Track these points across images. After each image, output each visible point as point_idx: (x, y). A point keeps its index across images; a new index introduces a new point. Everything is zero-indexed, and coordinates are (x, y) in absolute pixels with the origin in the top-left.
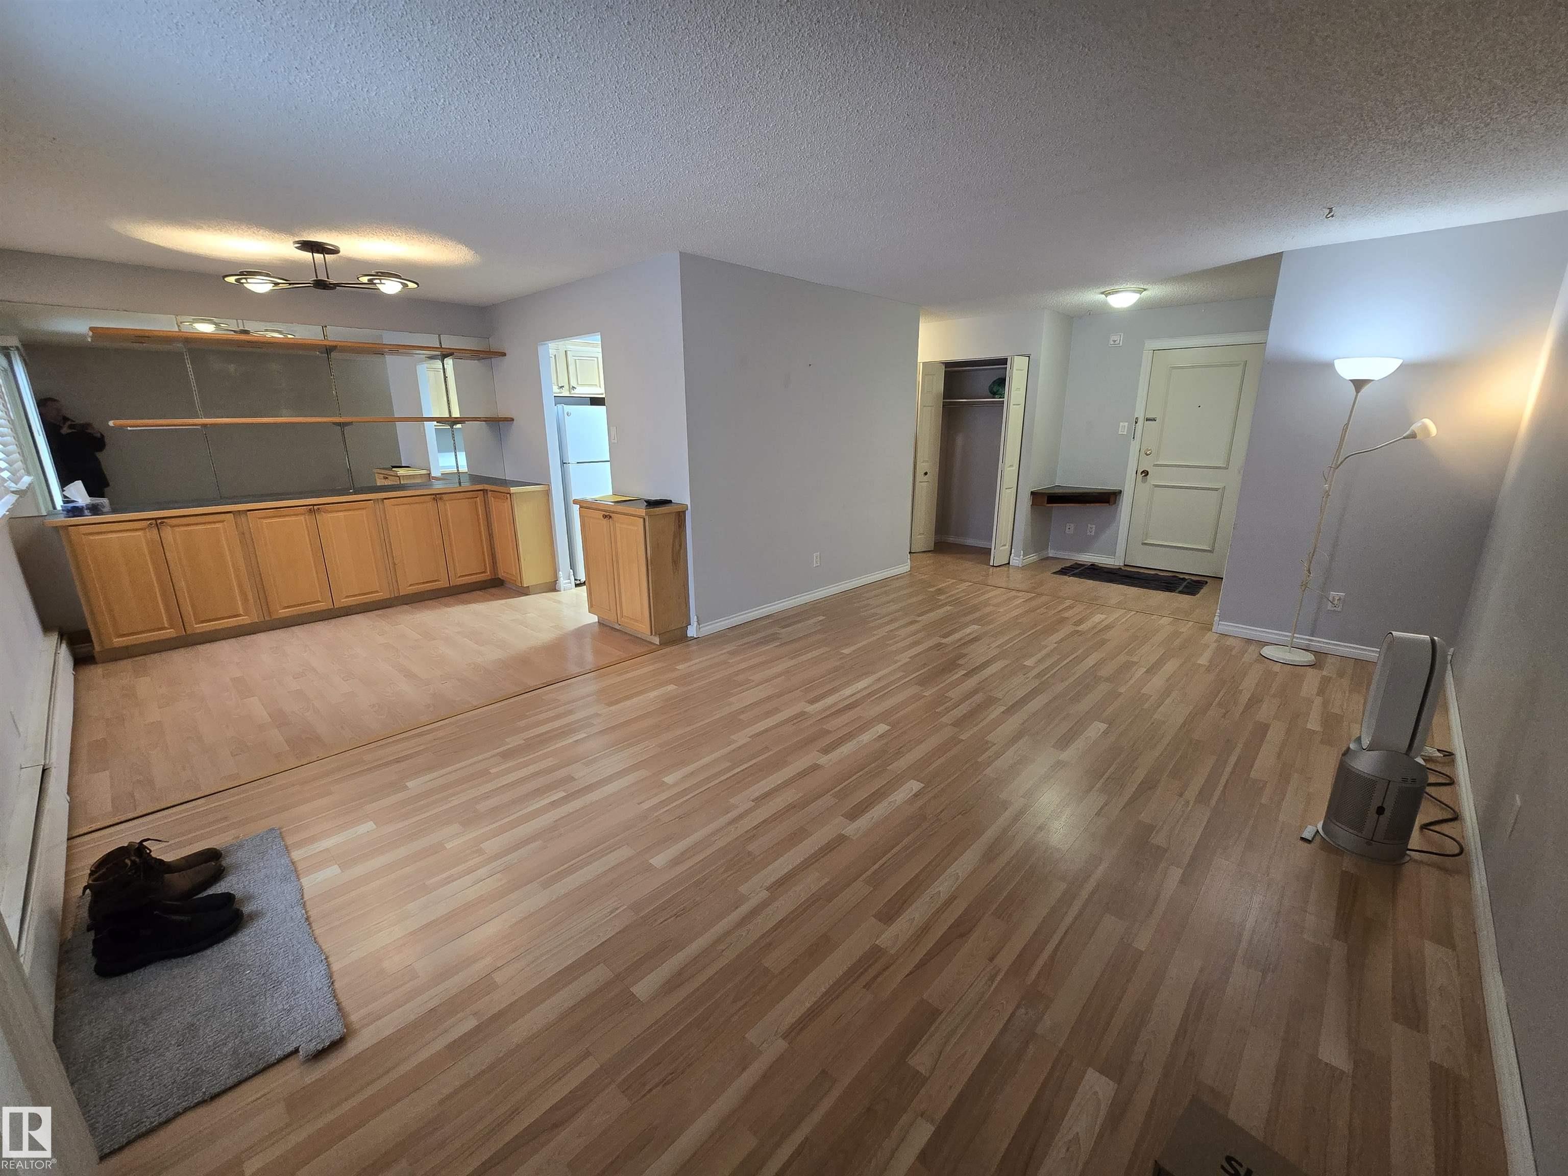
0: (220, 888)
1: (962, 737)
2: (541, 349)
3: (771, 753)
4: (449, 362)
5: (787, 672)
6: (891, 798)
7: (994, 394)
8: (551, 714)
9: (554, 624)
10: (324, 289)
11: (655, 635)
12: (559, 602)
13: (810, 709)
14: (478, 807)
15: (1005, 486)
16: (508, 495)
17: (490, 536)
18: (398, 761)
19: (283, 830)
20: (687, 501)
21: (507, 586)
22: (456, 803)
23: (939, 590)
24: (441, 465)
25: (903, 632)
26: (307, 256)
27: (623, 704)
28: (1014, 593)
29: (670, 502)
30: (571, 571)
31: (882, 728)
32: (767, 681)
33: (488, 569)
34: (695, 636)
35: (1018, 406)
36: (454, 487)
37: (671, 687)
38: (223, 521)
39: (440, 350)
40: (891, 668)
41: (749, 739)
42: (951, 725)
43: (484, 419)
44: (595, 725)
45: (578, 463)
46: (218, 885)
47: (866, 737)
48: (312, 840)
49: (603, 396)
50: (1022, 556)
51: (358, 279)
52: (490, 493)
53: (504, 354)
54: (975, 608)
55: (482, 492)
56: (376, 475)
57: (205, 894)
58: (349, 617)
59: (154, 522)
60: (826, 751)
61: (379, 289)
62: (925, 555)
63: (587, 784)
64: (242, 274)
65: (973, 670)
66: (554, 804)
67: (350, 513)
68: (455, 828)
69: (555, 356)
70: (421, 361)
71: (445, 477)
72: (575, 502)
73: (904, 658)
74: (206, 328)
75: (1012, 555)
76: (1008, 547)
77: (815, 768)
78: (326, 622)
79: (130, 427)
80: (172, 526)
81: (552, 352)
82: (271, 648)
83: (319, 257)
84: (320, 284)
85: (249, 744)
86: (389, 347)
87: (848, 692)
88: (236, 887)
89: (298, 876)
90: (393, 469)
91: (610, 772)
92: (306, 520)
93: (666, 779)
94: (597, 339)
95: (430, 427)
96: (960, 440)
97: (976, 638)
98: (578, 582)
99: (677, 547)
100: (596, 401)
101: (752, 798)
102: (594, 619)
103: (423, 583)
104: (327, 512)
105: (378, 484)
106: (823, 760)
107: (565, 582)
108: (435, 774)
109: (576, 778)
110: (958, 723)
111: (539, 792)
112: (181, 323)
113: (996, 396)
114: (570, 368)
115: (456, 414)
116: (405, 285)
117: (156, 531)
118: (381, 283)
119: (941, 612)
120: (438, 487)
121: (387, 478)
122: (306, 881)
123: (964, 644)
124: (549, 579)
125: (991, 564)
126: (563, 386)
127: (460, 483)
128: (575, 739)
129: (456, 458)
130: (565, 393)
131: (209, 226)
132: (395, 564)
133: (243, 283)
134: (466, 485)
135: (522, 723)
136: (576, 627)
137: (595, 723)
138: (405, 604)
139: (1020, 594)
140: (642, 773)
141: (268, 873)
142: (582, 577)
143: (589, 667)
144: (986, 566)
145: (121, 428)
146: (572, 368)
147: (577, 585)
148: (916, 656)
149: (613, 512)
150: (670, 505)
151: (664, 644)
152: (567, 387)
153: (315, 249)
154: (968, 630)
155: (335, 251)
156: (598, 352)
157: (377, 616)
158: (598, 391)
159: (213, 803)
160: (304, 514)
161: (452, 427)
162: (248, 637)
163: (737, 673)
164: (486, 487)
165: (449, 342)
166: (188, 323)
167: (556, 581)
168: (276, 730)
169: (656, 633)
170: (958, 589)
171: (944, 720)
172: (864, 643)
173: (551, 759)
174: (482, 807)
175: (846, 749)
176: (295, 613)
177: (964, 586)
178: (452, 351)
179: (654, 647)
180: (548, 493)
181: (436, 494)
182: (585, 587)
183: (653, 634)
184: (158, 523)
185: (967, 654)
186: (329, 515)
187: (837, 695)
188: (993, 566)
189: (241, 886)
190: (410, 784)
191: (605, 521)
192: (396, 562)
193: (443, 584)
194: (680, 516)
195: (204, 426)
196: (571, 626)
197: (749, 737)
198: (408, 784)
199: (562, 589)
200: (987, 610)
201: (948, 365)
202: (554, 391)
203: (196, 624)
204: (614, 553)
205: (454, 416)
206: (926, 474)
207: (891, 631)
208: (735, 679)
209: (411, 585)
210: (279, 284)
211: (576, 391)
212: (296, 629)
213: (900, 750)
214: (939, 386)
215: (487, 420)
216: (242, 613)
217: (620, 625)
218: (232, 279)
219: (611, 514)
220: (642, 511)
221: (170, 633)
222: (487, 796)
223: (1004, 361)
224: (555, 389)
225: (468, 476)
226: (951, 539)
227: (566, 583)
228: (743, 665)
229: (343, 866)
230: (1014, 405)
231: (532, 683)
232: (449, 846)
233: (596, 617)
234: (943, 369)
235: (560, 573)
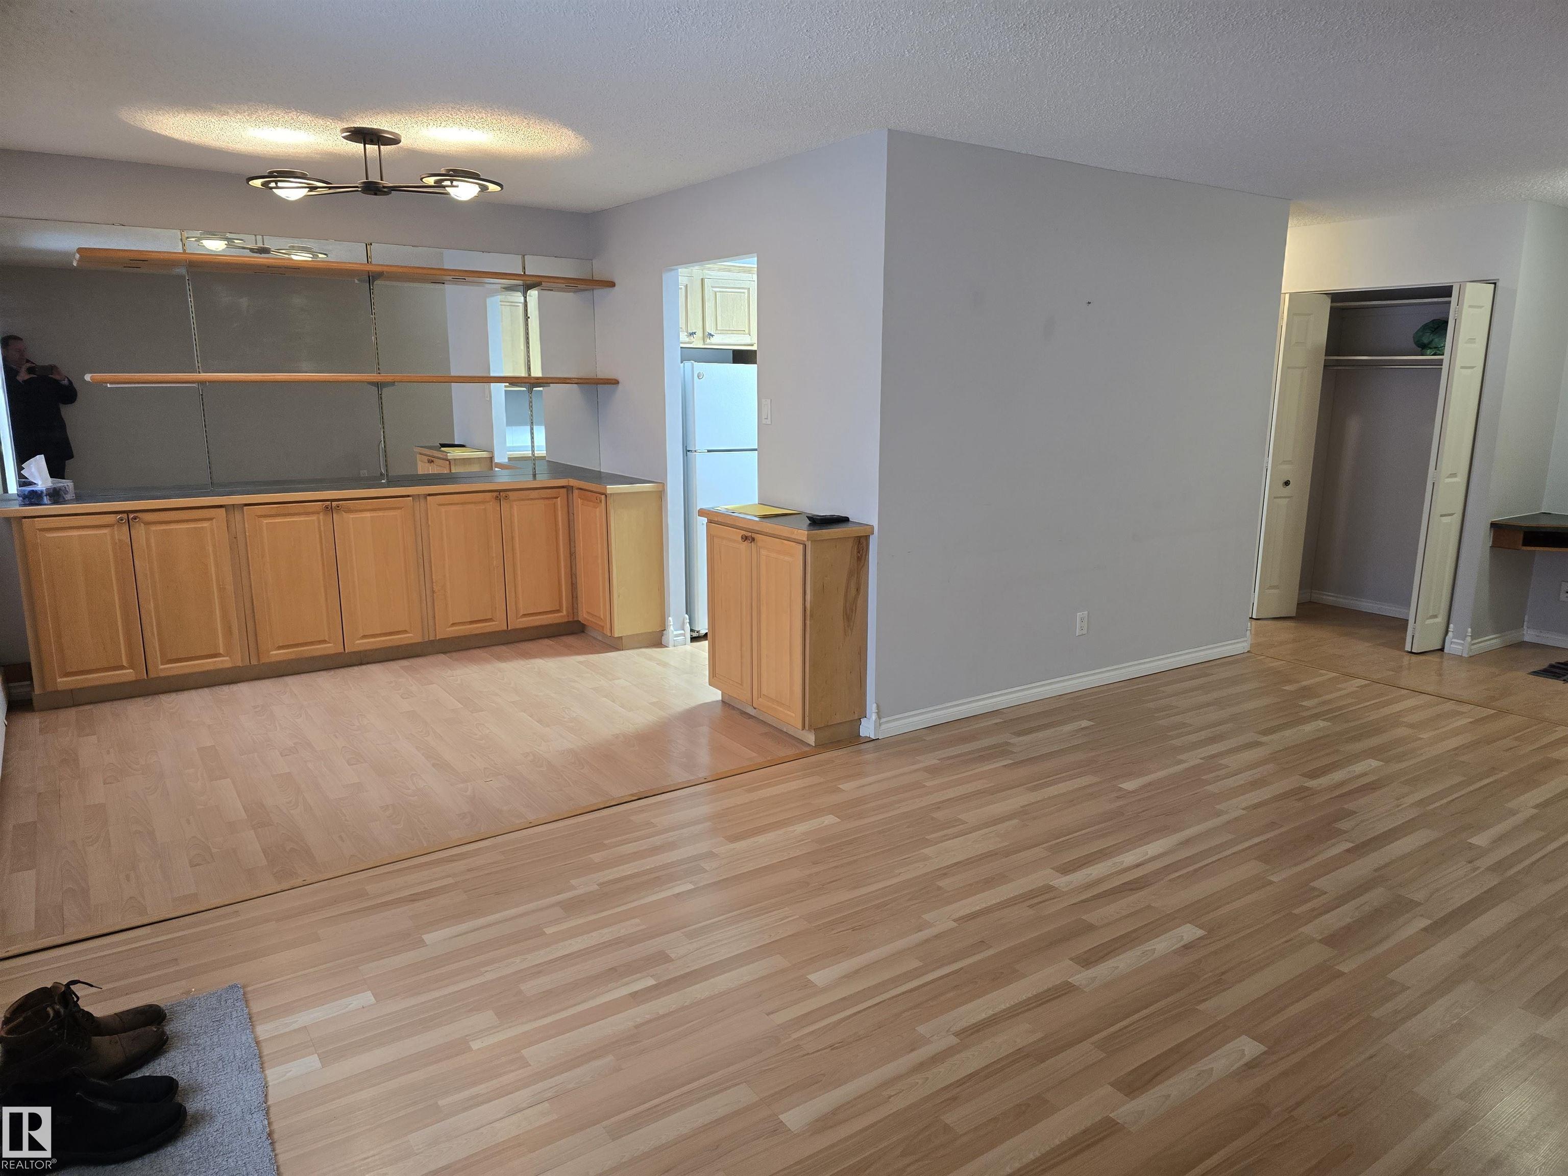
0: (159, 1068)
1: (1345, 968)
2: (666, 276)
3: (991, 952)
4: (533, 294)
5: (1023, 813)
6: (1203, 1065)
7: (1423, 347)
8: (643, 845)
9: (654, 700)
10: (376, 194)
11: (809, 729)
12: (665, 665)
13: (1062, 882)
14: (523, 987)
15: (1438, 509)
16: (603, 497)
17: (572, 555)
18: (414, 898)
19: (249, 989)
20: (874, 522)
21: (589, 633)
22: (489, 976)
23: (1304, 688)
24: (508, 445)
25: (1234, 761)
26: (357, 148)
27: (752, 840)
28: (1450, 706)
29: (845, 520)
30: (687, 616)
31: (1189, 932)
32: (986, 825)
33: (564, 608)
34: (873, 737)
35: (1469, 371)
36: (525, 480)
37: (830, 819)
38: (211, 519)
39: (524, 278)
40: (1210, 824)
41: (955, 924)
42: (1320, 941)
43: (576, 381)
44: (706, 871)
45: (709, 451)
46: (157, 1062)
47: (1162, 945)
48: (287, 1009)
49: (755, 348)
50: (1469, 639)
51: (421, 179)
52: (576, 492)
53: (612, 284)
54: (1375, 729)
55: (565, 490)
56: (418, 456)
57: (139, 1074)
58: (364, 667)
59: (125, 516)
60: (1087, 960)
61: (448, 194)
62: (1279, 624)
63: (688, 970)
64: (271, 175)
65: (1365, 844)
66: (637, 997)
67: (380, 513)
68: (486, 1018)
69: (686, 286)
70: (494, 293)
71: (515, 462)
72: (702, 513)
73: (1236, 807)
74: (216, 246)
75: (1450, 634)
76: (1441, 620)
77: (1065, 990)
78: (332, 672)
79: (111, 383)
80: (147, 523)
81: (683, 280)
82: (255, 707)
83: (372, 149)
84: (371, 188)
85: (214, 850)
86: (453, 273)
87: (1129, 858)
88: (180, 1069)
89: (262, 1064)
90: (443, 449)
91: (724, 953)
92: (319, 522)
93: (812, 977)
94: (752, 262)
95: (499, 391)
96: (1353, 426)
97: (1373, 782)
98: (695, 635)
99: (853, 591)
100: (741, 357)
101: (954, 1029)
102: (716, 695)
103: (471, 622)
104: (349, 511)
105: (420, 472)
106: (1081, 977)
107: (676, 632)
108: (464, 927)
109: (673, 956)
110: (1334, 940)
111: (614, 974)
112: (188, 238)
113: (1429, 351)
114: (707, 304)
115: (537, 372)
116: (484, 189)
117: (126, 528)
118: (452, 186)
119: (1310, 729)
120: (503, 479)
121: (433, 461)
122: (273, 1074)
123: (1350, 793)
124: (653, 627)
125: (1408, 648)
126: (695, 333)
127: (534, 475)
128: (677, 890)
129: (532, 438)
130: (697, 343)
131: (237, 112)
132: (433, 592)
133: (271, 188)
134: (544, 479)
135: (597, 857)
136: (687, 707)
137: (708, 868)
138: (442, 653)
139: (1465, 708)
140: (777, 962)
141: (224, 1053)
142: (703, 627)
143: (702, 774)
144: (1397, 653)
145: (100, 384)
146: (709, 305)
147: (693, 639)
148: (1256, 806)
149: (758, 533)
150: (844, 525)
151: (823, 746)
152: (699, 334)
153: (368, 138)
154: (1359, 768)
155: (395, 141)
156: (751, 281)
157: (402, 667)
158: (747, 341)
159: (161, 935)
160: (318, 513)
161: (530, 391)
162: (226, 689)
163: (939, 806)
164: (573, 482)
165: (536, 266)
166: (194, 239)
167: (662, 631)
168: (252, 832)
169: (810, 726)
170: (1340, 689)
171: (1307, 929)
172: (1161, 774)
173: (637, 920)
174: (530, 988)
175: (1123, 962)
176: (293, 657)
177: (1355, 684)
178: (538, 280)
179: (807, 749)
180: (660, 495)
181: (499, 491)
182: (705, 644)
183: (807, 727)
184: (129, 518)
185: (1355, 813)
186: (352, 516)
187: (1109, 863)
188: (1411, 652)
189: (187, 1069)
190: (428, 938)
191: (744, 546)
192: (435, 588)
193: (498, 625)
194: (861, 543)
195: (202, 383)
196: (680, 704)
197: (955, 921)
198: (425, 937)
199: (671, 643)
200: (1401, 732)
201: (1336, 297)
202: (681, 340)
203: (162, 664)
204: (755, 595)
205: (533, 375)
206: (1287, 483)
207: (1213, 757)
208: (935, 815)
209: (453, 624)
210: (317, 188)
211: (714, 340)
212: (289, 680)
213: (1223, 977)
214: (1320, 335)
215: (581, 382)
216: (221, 652)
217: (755, 709)
218: (257, 183)
219: (754, 535)
220: (802, 533)
221: (128, 674)
222: (538, 971)
223: (1446, 291)
224: (683, 337)
225: (546, 463)
226: (1330, 598)
227: (677, 636)
228: (951, 793)
229: (326, 1059)
230: (1462, 367)
231: (620, 792)
232: (475, 1045)
233: (720, 692)
234: (1327, 304)
235: (670, 618)
